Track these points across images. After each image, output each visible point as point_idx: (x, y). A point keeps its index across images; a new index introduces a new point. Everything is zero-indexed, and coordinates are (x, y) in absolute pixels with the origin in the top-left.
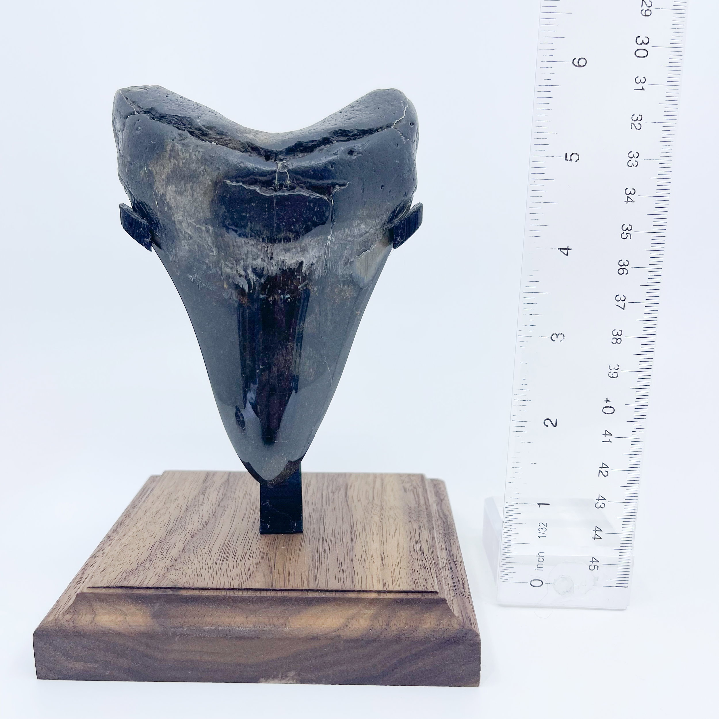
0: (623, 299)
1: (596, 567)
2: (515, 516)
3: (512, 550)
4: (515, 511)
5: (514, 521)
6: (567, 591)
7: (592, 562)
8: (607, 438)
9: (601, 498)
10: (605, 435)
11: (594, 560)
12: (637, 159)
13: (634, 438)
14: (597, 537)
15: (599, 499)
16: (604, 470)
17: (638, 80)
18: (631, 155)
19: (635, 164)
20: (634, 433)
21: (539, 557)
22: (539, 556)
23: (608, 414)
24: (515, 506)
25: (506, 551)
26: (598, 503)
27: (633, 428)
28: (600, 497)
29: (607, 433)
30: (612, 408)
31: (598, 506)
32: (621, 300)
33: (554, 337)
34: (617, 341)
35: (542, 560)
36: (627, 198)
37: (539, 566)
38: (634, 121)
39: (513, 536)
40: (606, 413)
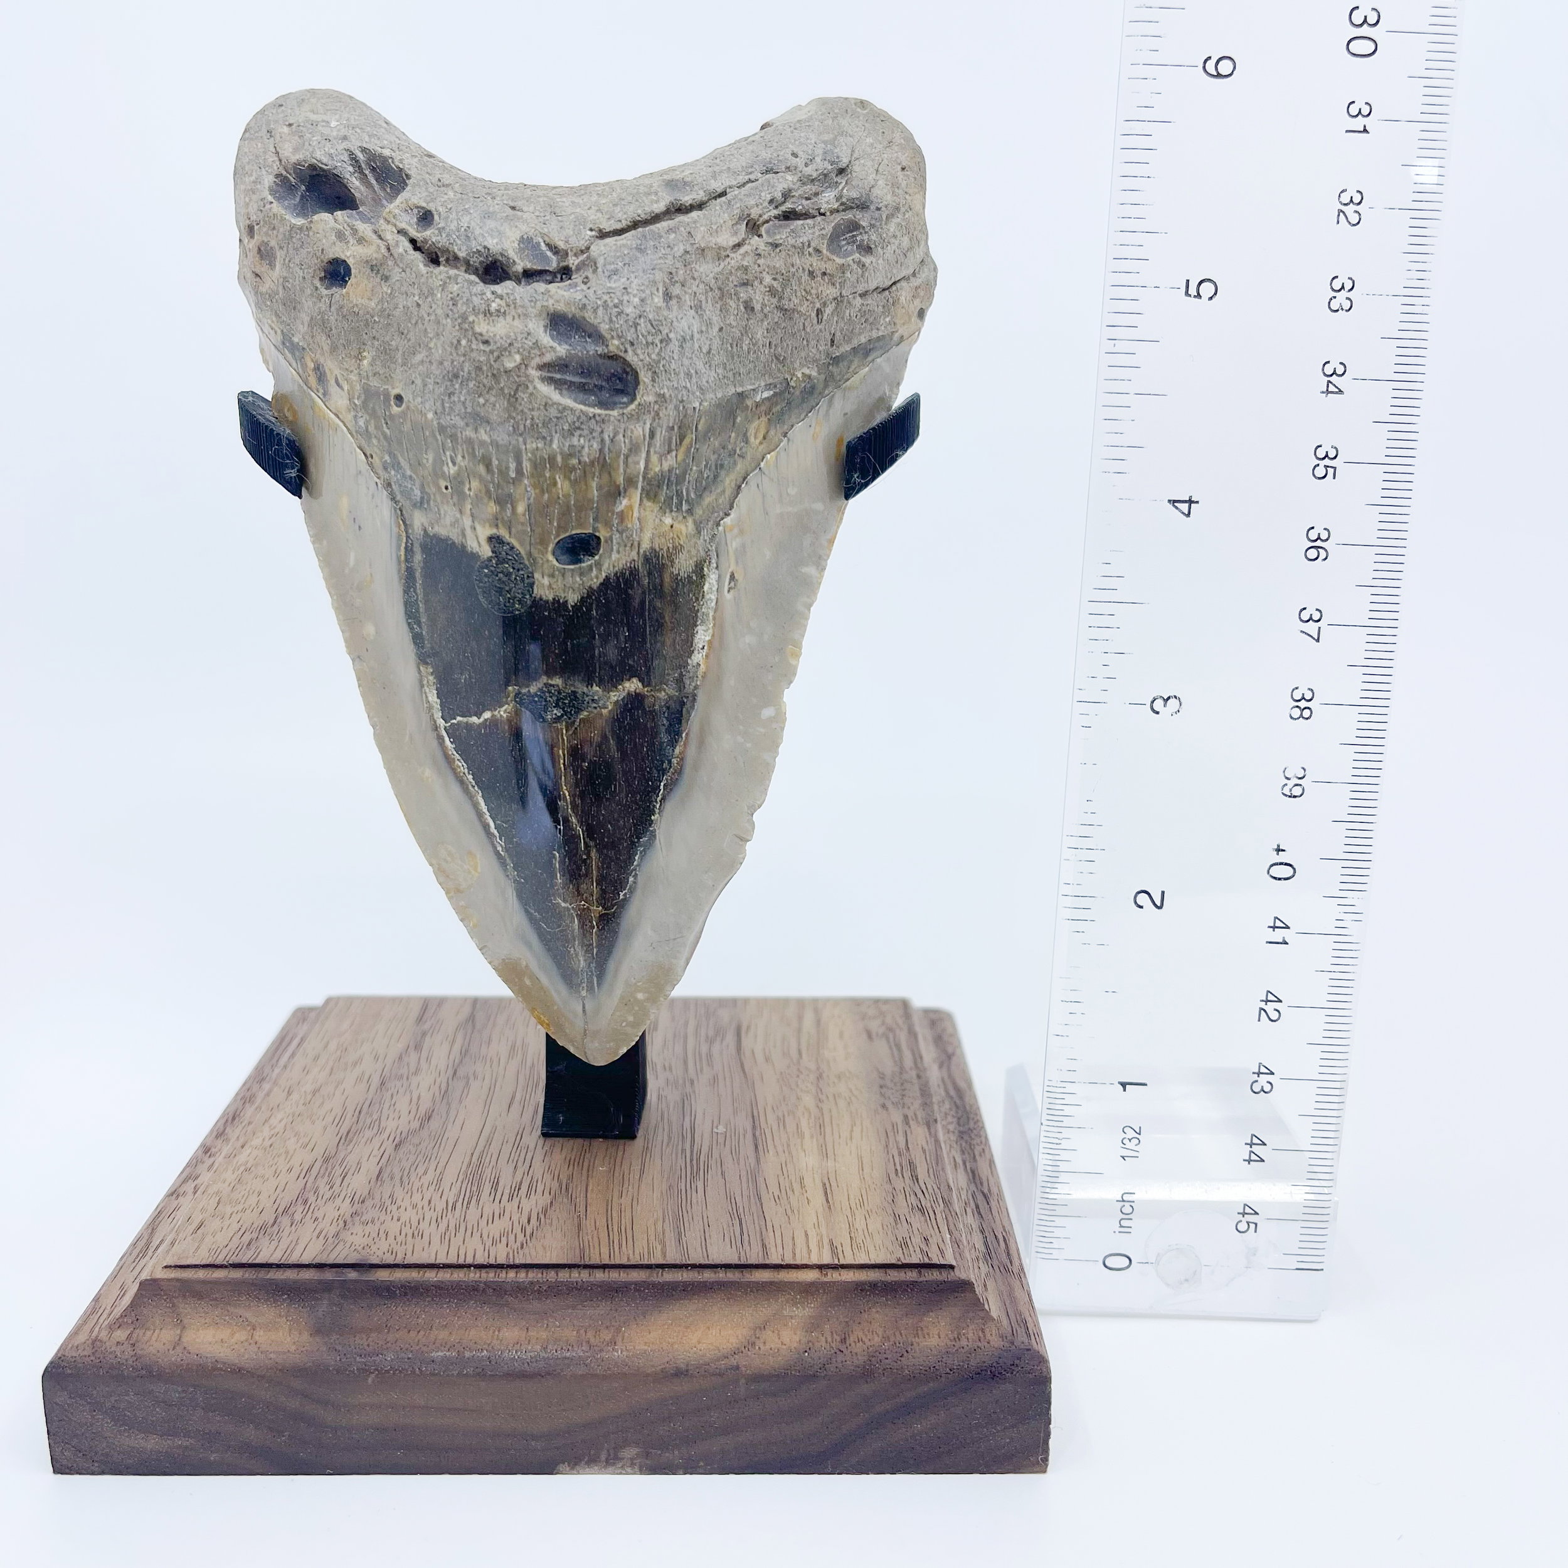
0: (1316, 616)
1: (1252, 1226)
2: (1068, 1110)
3: (1062, 1189)
4: (1069, 1099)
5: (1067, 1122)
6: (1187, 1280)
7: (1244, 1214)
8: (1278, 935)
9: (1263, 1070)
10: (1274, 927)
11: (1248, 1210)
12: (1350, 295)
13: (1339, 933)
14: (1254, 1157)
15: (1259, 1074)
16: (1270, 1007)
17: (1354, 110)
18: (1337, 286)
19: (1347, 305)
20: (1340, 924)
21: (1123, 1203)
22: (1123, 1201)
23: (1280, 879)
24: (1070, 1088)
25: (1048, 1190)
26: (1257, 1081)
27: (1338, 912)
28: (1261, 1067)
29: (1278, 924)
30: (1290, 865)
31: (1257, 1088)
32: (1311, 619)
33: (1158, 705)
34: (1301, 714)
35: (1129, 1210)
36: (1328, 386)
37: (1124, 1223)
38: (1346, 205)
39: (1064, 1155)
40: (1275, 878)
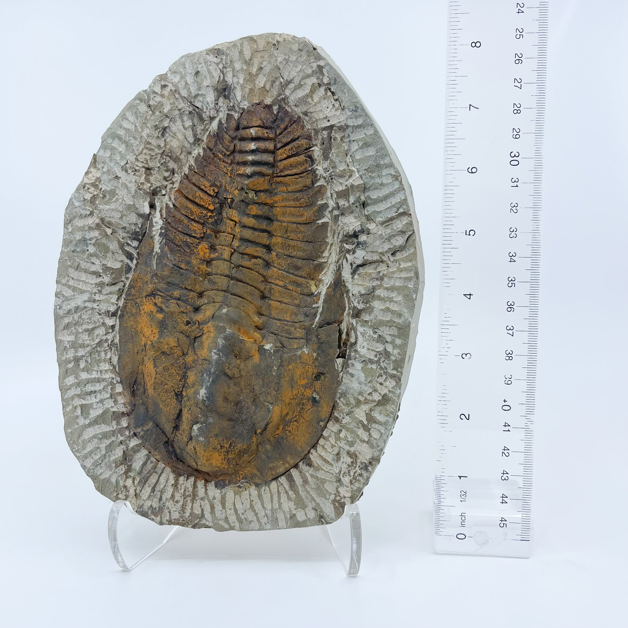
2: (442, 485)
3: (441, 511)
4: (443, 482)
5: (442, 489)
6: (484, 543)
8: (507, 428)
11: (503, 520)
12: (516, 233)
13: (526, 428)
14: (504, 501)
15: (504, 474)
16: (506, 452)
17: (513, 180)
18: (512, 230)
19: (515, 236)
20: (526, 425)
21: (462, 517)
23: (506, 410)
24: (442, 478)
25: (437, 512)
27: (525, 421)
28: (504, 471)
29: (506, 425)
30: (509, 406)
31: (503, 478)
32: (510, 329)
33: (464, 356)
34: (509, 358)
35: (464, 519)
36: (511, 259)
37: (462, 523)
38: (513, 207)
39: (442, 500)
